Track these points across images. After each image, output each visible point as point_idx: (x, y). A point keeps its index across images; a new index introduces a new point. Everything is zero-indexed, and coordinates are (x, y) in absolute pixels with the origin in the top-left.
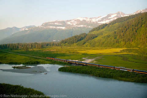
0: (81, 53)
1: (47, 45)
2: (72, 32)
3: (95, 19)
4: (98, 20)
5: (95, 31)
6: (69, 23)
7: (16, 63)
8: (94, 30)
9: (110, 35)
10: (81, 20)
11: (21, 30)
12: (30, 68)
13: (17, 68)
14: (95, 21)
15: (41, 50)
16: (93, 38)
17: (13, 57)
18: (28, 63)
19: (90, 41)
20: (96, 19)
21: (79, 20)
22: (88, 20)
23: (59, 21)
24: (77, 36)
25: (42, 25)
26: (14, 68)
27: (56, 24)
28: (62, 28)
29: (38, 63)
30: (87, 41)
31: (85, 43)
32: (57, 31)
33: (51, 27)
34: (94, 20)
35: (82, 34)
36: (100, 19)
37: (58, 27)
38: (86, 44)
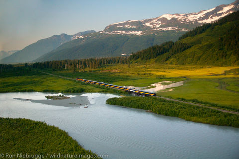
0: (156, 75)
1: (109, 63)
2: (153, 41)
3: (193, 16)
4: (198, 17)
5: (188, 38)
6: (148, 25)
7: (53, 92)
8: (186, 35)
9: (212, 45)
10: (169, 19)
11: (73, 39)
12: (69, 98)
13: (52, 97)
14: (194, 18)
15: (96, 71)
16: (184, 50)
17: (53, 82)
18: (68, 92)
19: (177, 55)
20: (196, 16)
21: (166, 19)
22: (181, 18)
23: (132, 22)
24: (158, 46)
25: (105, 30)
26: (48, 97)
27: (127, 26)
28: (136, 33)
29: (82, 91)
30: (172, 55)
31: (169, 58)
32: (129, 38)
33: (119, 32)
34: (191, 18)
35: (167, 43)
36: (202, 15)
37: (130, 33)
38: (171, 60)
